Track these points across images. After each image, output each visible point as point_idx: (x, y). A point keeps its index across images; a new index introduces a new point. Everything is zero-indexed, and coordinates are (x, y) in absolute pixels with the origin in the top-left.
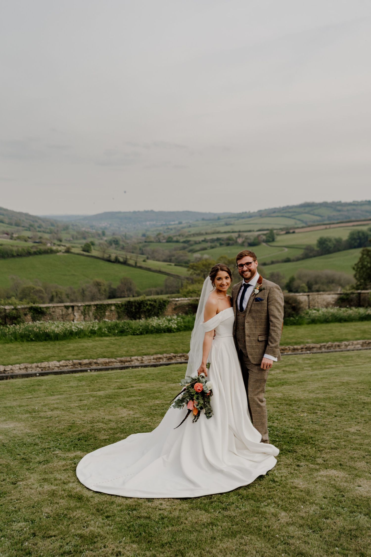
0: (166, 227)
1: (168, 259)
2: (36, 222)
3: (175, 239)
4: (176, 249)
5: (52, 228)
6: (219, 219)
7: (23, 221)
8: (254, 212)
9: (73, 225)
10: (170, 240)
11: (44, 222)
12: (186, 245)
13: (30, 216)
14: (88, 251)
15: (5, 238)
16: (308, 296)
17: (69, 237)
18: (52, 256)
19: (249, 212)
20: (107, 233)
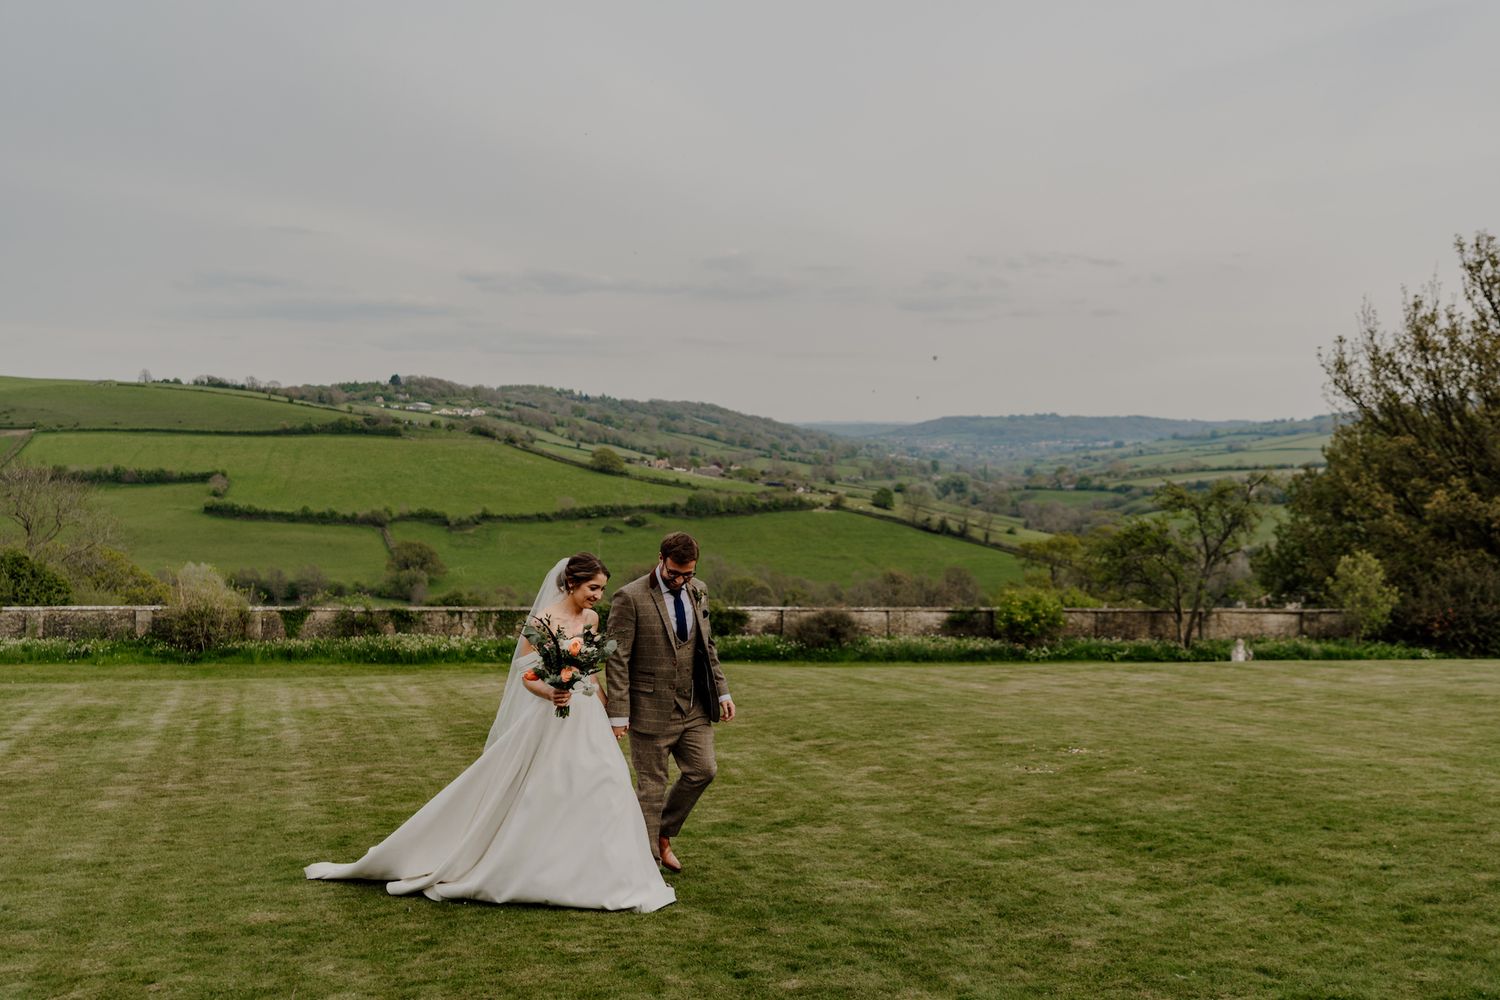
0: (1083, 454)
1: (1074, 527)
2: (788, 438)
3: (1096, 482)
4: (1096, 507)
5: (820, 451)
6: (1214, 436)
7: (759, 436)
8: (1304, 421)
9: (868, 446)
10: (1083, 485)
11: (804, 438)
12: (1121, 497)
13: (775, 424)
14: (885, 507)
15: (709, 473)
16: (887, 612)
17: (855, 473)
18: (802, 514)
19: (1292, 419)
20: (944, 464)
